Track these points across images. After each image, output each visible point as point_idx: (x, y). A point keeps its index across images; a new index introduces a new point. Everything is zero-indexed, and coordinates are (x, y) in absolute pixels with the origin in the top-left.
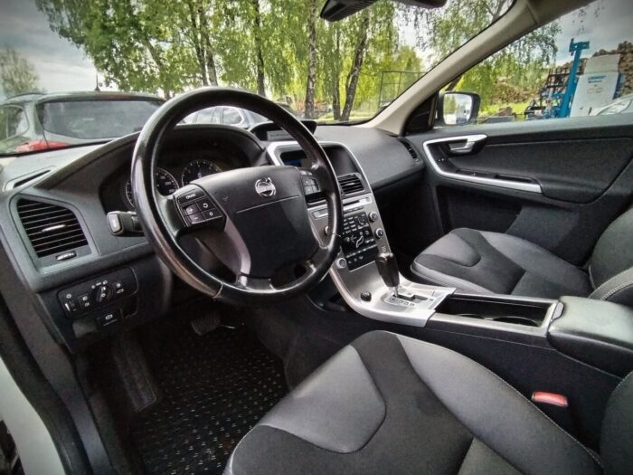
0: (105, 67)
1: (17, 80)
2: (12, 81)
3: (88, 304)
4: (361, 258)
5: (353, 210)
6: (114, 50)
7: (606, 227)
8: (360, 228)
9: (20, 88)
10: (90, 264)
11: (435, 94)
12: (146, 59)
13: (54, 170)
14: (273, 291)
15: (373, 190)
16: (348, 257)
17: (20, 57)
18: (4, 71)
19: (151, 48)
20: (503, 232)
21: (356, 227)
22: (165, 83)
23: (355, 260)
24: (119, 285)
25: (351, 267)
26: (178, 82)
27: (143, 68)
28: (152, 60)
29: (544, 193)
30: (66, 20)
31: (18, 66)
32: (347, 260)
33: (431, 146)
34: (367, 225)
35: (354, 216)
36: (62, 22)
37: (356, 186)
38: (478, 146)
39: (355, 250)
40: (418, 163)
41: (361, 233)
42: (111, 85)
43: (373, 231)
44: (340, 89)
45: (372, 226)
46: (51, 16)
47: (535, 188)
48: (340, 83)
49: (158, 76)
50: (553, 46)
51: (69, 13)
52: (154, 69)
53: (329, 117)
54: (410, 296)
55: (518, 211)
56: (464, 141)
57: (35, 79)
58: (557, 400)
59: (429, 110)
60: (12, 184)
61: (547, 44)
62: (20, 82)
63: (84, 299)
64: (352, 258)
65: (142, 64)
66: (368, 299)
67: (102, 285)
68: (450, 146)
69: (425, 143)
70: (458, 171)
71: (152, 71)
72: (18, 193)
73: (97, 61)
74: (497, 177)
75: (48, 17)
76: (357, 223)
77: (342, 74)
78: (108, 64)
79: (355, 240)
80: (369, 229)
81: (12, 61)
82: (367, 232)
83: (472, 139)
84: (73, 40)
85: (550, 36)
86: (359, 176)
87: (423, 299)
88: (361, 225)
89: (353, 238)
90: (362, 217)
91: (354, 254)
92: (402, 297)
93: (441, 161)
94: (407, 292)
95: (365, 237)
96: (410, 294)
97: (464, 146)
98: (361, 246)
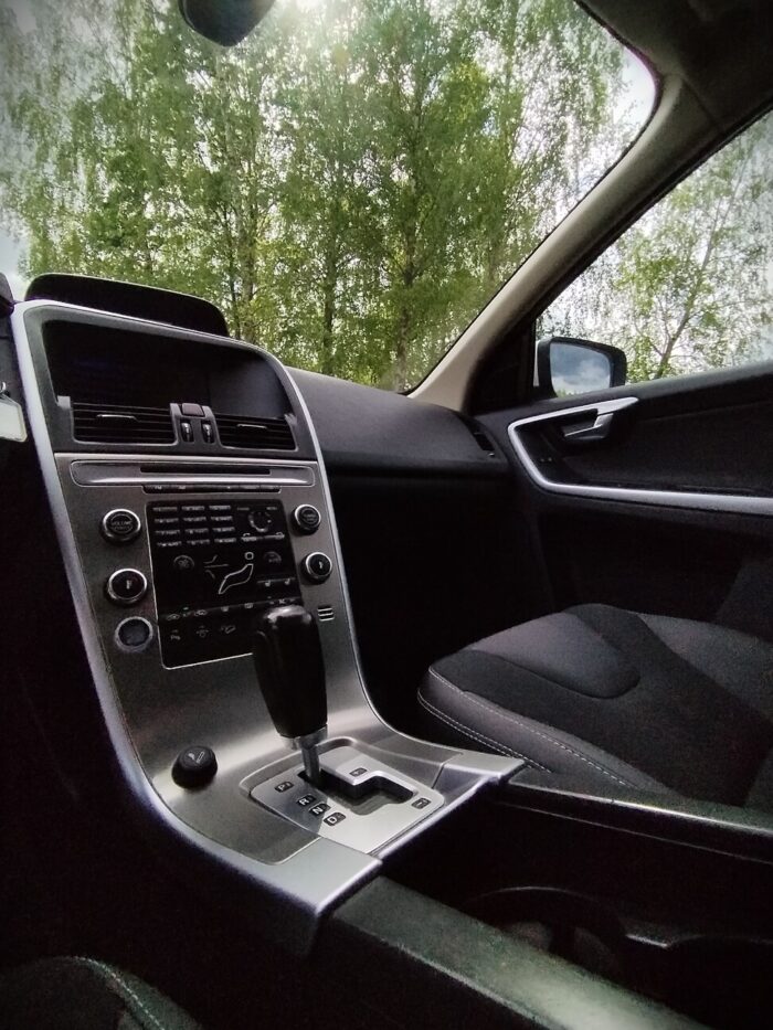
4: (228, 630)
5: (238, 488)
8: (249, 539)
16: (174, 616)
21: (236, 534)
23: (202, 632)
25: (174, 653)
32: (164, 626)
34: (280, 536)
35: (233, 503)
37: (273, 433)
39: (212, 601)
40: (495, 459)
41: (249, 555)
43: (298, 560)
45: (297, 542)
54: (357, 782)
56: (594, 415)
64: (186, 625)
66: (198, 779)
68: (565, 430)
76: (241, 526)
79: (220, 574)
80: (285, 549)
82: (274, 558)
86: (291, 420)
87: (400, 795)
88: (254, 533)
89: (210, 565)
90: (267, 509)
91: (200, 612)
92: (331, 784)
93: (547, 462)
94: (352, 766)
95: (263, 568)
96: (361, 771)
97: (596, 426)
98: (234, 595)
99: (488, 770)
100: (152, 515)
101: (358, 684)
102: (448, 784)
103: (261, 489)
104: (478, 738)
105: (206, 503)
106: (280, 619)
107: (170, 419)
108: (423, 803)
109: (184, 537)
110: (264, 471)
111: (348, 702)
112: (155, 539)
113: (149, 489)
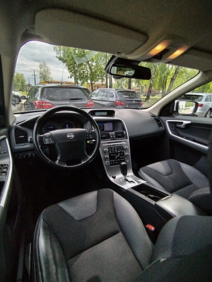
0: (71, 71)
1: (44, 74)
2: (43, 74)
3: (25, 158)
4: (117, 162)
5: (118, 145)
6: (76, 65)
8: (119, 151)
9: (44, 77)
10: (27, 148)
12: (86, 68)
13: (26, 121)
14: (65, 166)
15: (129, 138)
16: (111, 161)
17: (47, 66)
18: (41, 71)
19: (89, 64)
21: (118, 151)
22: (91, 78)
23: (114, 163)
24: (34, 155)
25: (111, 165)
26: (96, 78)
27: (85, 72)
28: (88, 69)
30: (62, 54)
31: (45, 69)
32: (110, 162)
33: (169, 123)
34: (123, 151)
35: (117, 147)
36: (60, 55)
37: (122, 136)
39: (115, 159)
40: (162, 128)
41: (119, 154)
42: (72, 78)
43: (125, 154)
44: (167, 84)
45: (125, 152)
46: (57, 52)
48: (167, 81)
49: (89, 75)
51: (63, 51)
52: (88, 72)
53: (159, 96)
54: (130, 181)
56: (182, 123)
57: (50, 73)
59: (170, 107)
60: (16, 123)
62: (45, 74)
63: (24, 157)
64: (112, 162)
65: (84, 71)
66: (114, 178)
67: (29, 154)
68: (177, 124)
69: (167, 121)
71: (87, 73)
72: (16, 127)
73: (69, 69)
74: (194, 141)
75: (56, 53)
76: (118, 150)
77: (169, 77)
78: (72, 70)
79: (116, 156)
80: (123, 153)
81: (44, 67)
82: (122, 154)
83: (185, 122)
84: (63, 61)
86: (125, 132)
87: (134, 182)
88: (120, 151)
89: (115, 155)
90: (121, 148)
91: (114, 161)
92: (127, 180)
93: (172, 129)
94: (130, 179)
95: (120, 155)
96: (130, 180)
97: (182, 125)
98: (117, 159)
99: (142, 182)
100: (109, 149)
101: (131, 171)
102: (139, 182)
103: (120, 144)
104: (144, 179)
105: (114, 147)
106: (123, 164)
107: (109, 135)
108: (136, 184)
109: (112, 152)
110: (121, 142)
111: (129, 172)
112: (109, 152)
113: (108, 146)
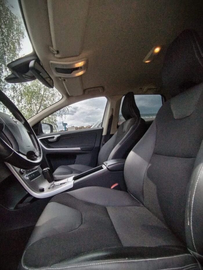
4: (33, 175)
7: (98, 155)
11: (39, 122)
20: (74, 164)
29: (81, 150)
33: (41, 140)
38: (58, 138)
47: (79, 148)
50: (56, 125)
55: (76, 157)
56: (54, 137)
58: (116, 185)
59: (38, 127)
61: (54, 124)
68: (48, 139)
69: (38, 139)
70: (53, 148)
83: (56, 136)
85: (55, 122)
93: (46, 145)
97: (54, 139)
